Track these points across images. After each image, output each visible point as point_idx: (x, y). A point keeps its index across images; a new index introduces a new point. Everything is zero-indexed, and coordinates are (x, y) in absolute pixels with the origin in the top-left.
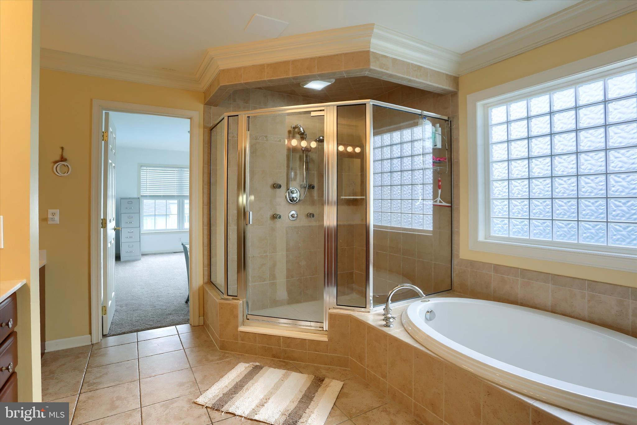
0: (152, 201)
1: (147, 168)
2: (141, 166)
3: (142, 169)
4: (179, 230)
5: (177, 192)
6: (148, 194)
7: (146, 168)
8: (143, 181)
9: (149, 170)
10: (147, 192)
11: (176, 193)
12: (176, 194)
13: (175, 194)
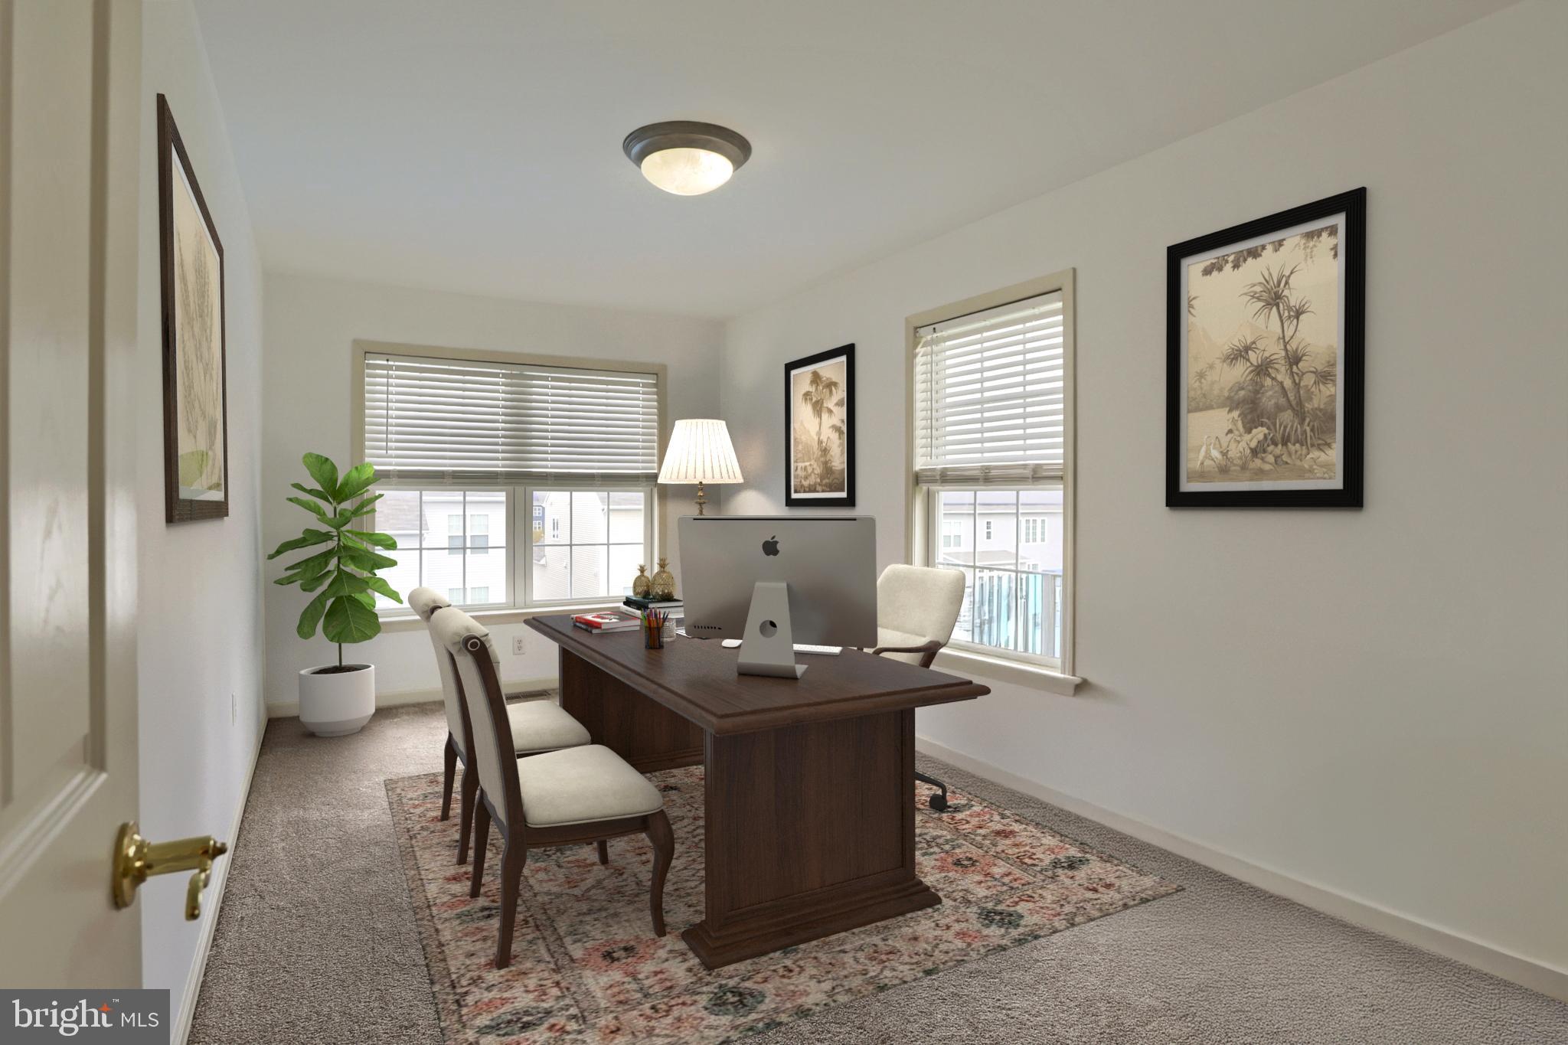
0: (410, 495)
1: (390, 363)
2: (367, 351)
3: (370, 366)
4: (514, 607)
5: (504, 459)
6: (392, 465)
7: (385, 363)
8: (374, 413)
9: (398, 368)
10: (391, 457)
11: (500, 463)
12: (503, 467)
13: (499, 466)
